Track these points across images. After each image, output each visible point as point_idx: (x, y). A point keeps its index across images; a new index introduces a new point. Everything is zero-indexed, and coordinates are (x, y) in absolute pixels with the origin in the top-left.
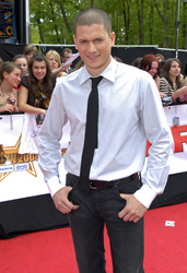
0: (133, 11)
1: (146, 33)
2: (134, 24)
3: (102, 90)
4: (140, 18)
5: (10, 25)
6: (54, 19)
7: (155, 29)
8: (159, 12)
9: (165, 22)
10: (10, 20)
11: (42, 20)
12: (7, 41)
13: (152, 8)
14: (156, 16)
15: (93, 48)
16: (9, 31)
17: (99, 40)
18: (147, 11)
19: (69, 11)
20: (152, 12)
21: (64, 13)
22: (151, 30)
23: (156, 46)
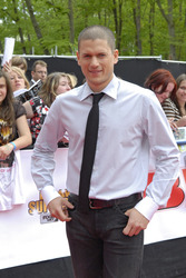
0: (127, 9)
1: (145, 40)
2: (127, 27)
4: (136, 20)
6: (17, 20)
7: (157, 34)
8: (162, 11)
9: (171, 25)
13: (153, 5)
14: (158, 16)
18: (146, 10)
19: (37, 8)
20: (153, 10)
21: (31, 12)
22: (151, 36)
23: (159, 58)
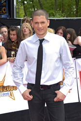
3: (44, 45)
5: (5, 6)
10: (4, 4)
11: (26, 2)
12: (3, 16)
15: (40, 26)
16: (4, 10)
17: (43, 23)
